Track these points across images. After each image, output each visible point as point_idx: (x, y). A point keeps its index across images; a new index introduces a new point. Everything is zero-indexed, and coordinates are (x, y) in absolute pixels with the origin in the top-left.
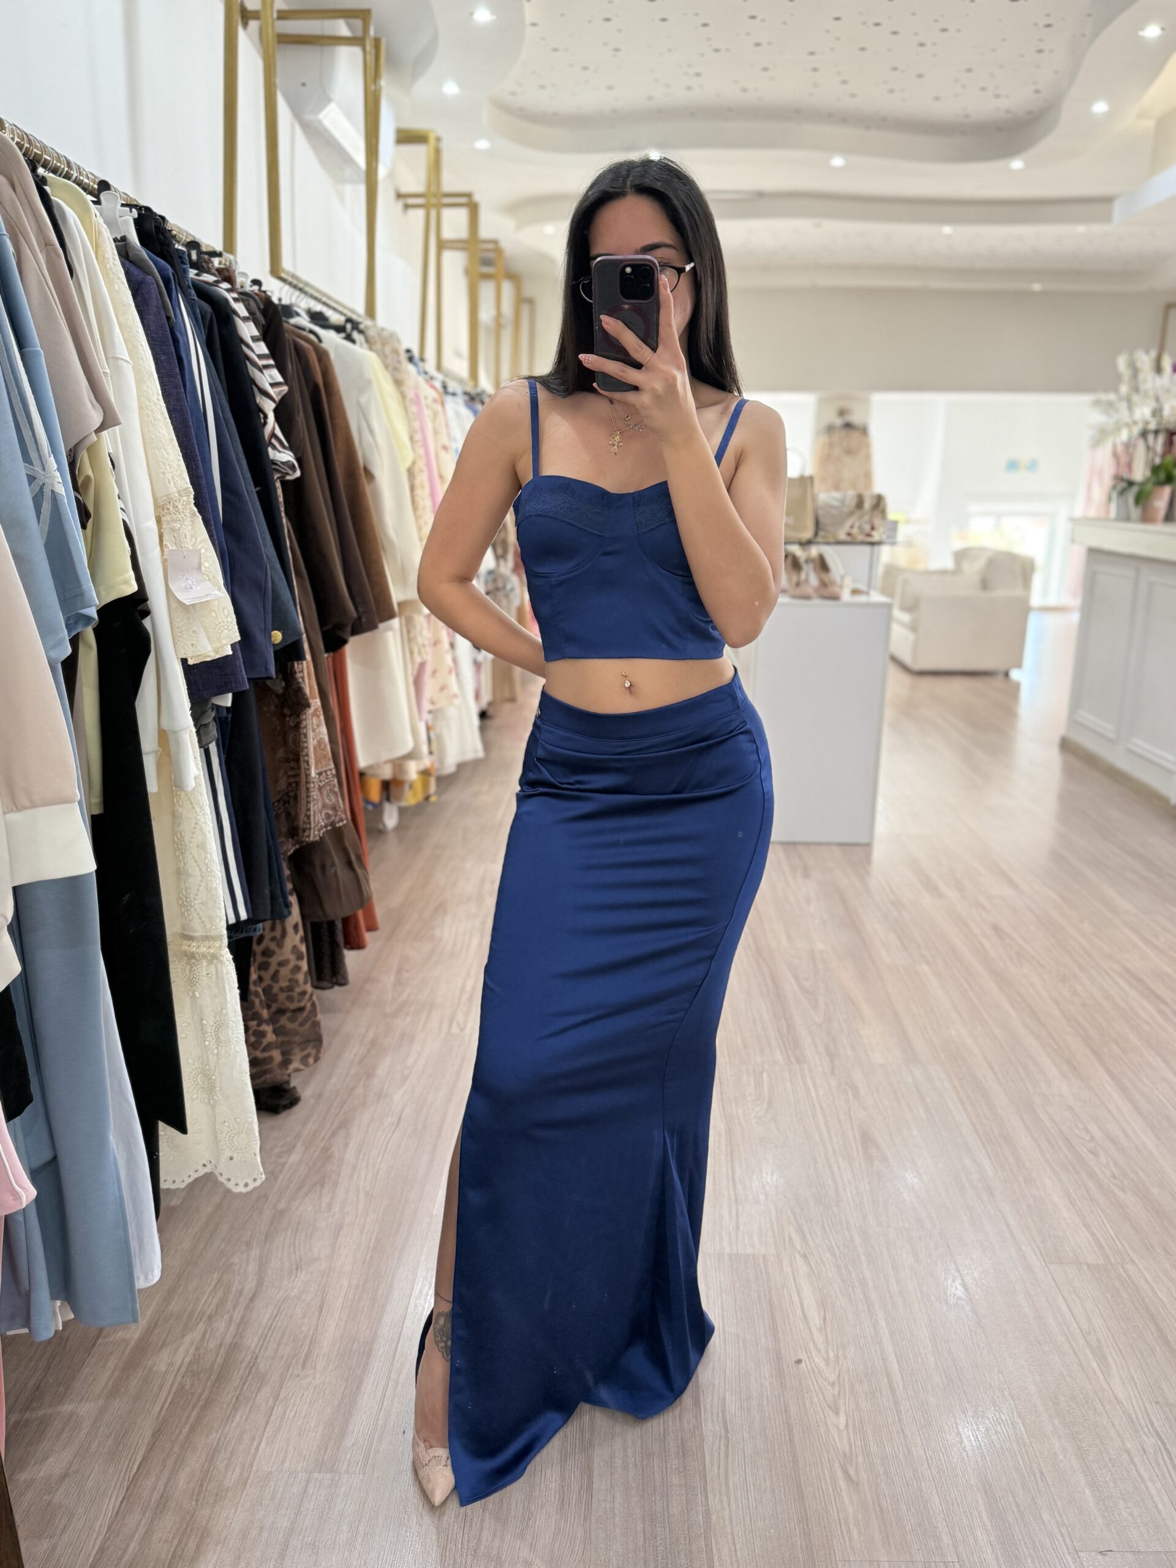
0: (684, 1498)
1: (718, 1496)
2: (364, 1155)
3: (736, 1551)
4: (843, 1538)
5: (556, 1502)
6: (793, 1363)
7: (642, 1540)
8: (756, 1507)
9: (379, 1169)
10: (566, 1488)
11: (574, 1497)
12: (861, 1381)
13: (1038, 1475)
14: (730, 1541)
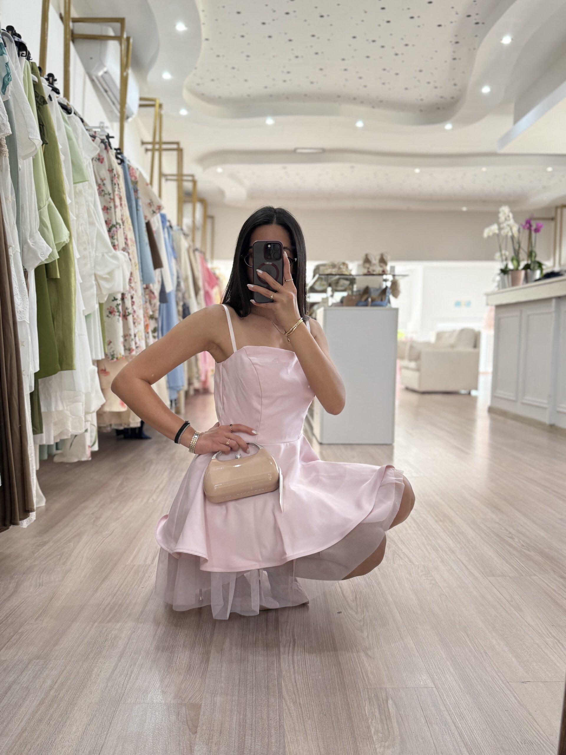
0: (266, 665)
1: (287, 664)
2: (89, 545)
3: (296, 685)
4: (364, 679)
5: (185, 668)
6: (336, 613)
7: (238, 682)
8: (311, 668)
9: (97, 550)
10: (192, 663)
11: (197, 666)
12: (377, 620)
13: (484, 654)
14: (293, 681)
